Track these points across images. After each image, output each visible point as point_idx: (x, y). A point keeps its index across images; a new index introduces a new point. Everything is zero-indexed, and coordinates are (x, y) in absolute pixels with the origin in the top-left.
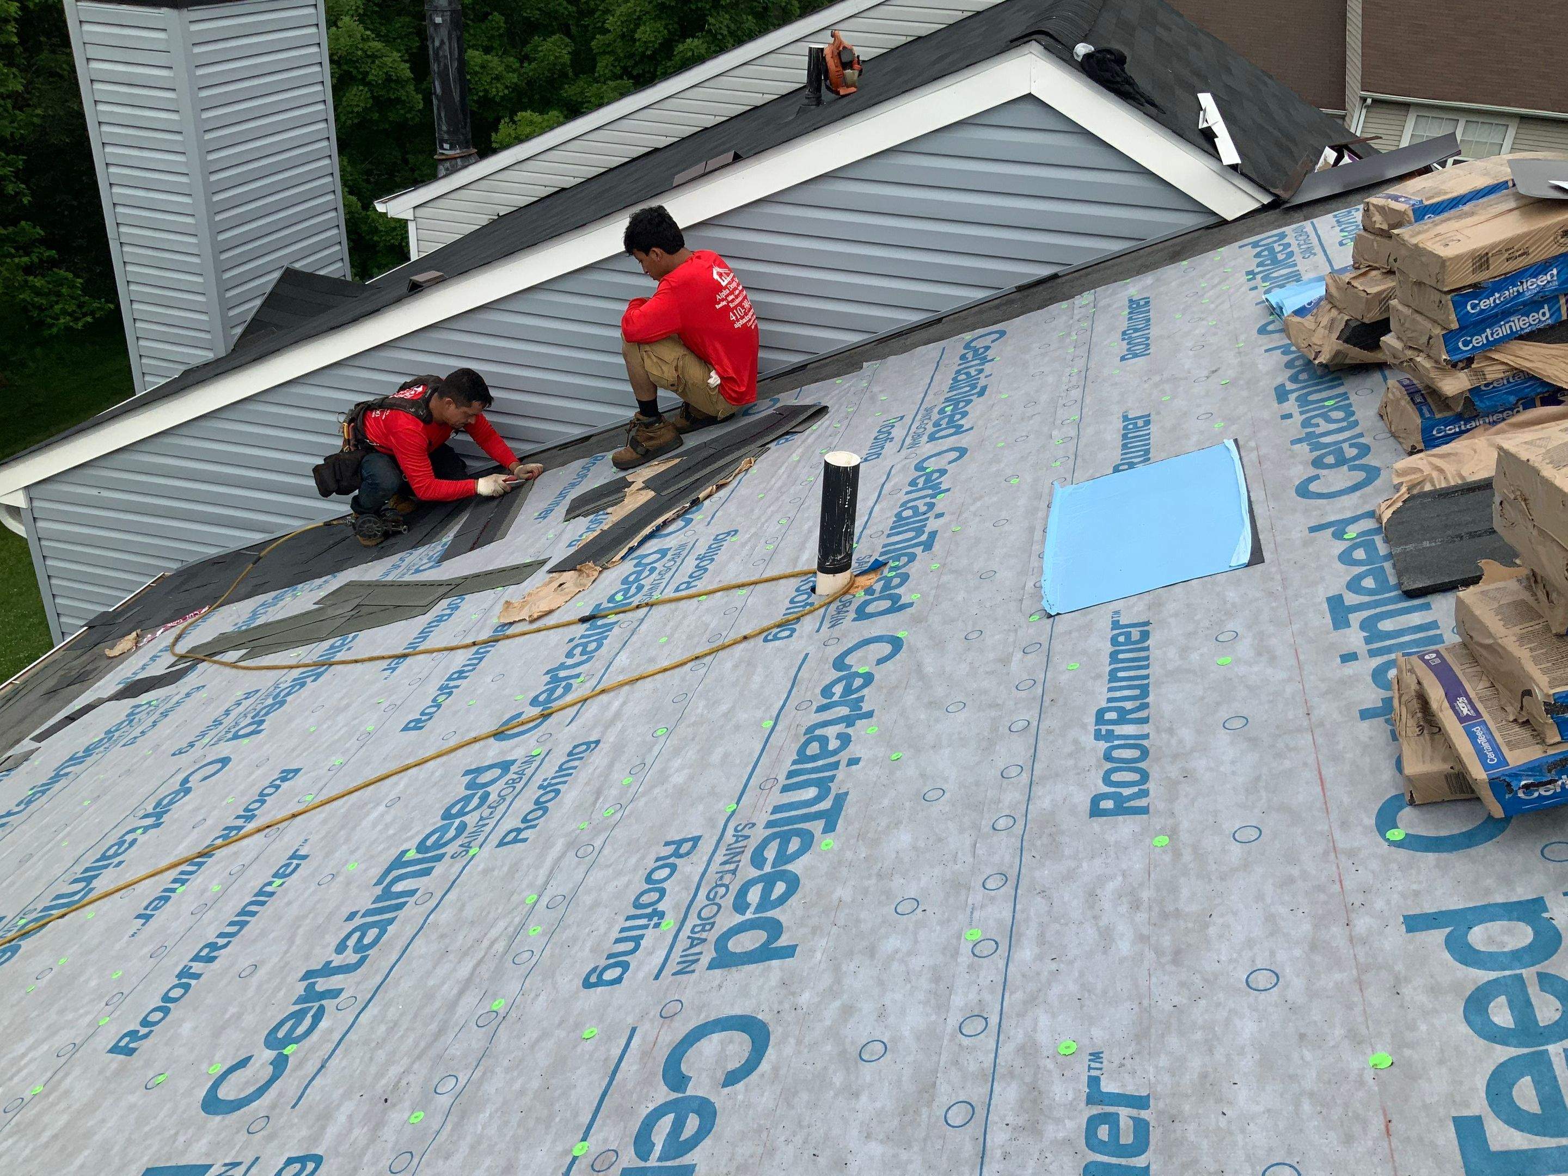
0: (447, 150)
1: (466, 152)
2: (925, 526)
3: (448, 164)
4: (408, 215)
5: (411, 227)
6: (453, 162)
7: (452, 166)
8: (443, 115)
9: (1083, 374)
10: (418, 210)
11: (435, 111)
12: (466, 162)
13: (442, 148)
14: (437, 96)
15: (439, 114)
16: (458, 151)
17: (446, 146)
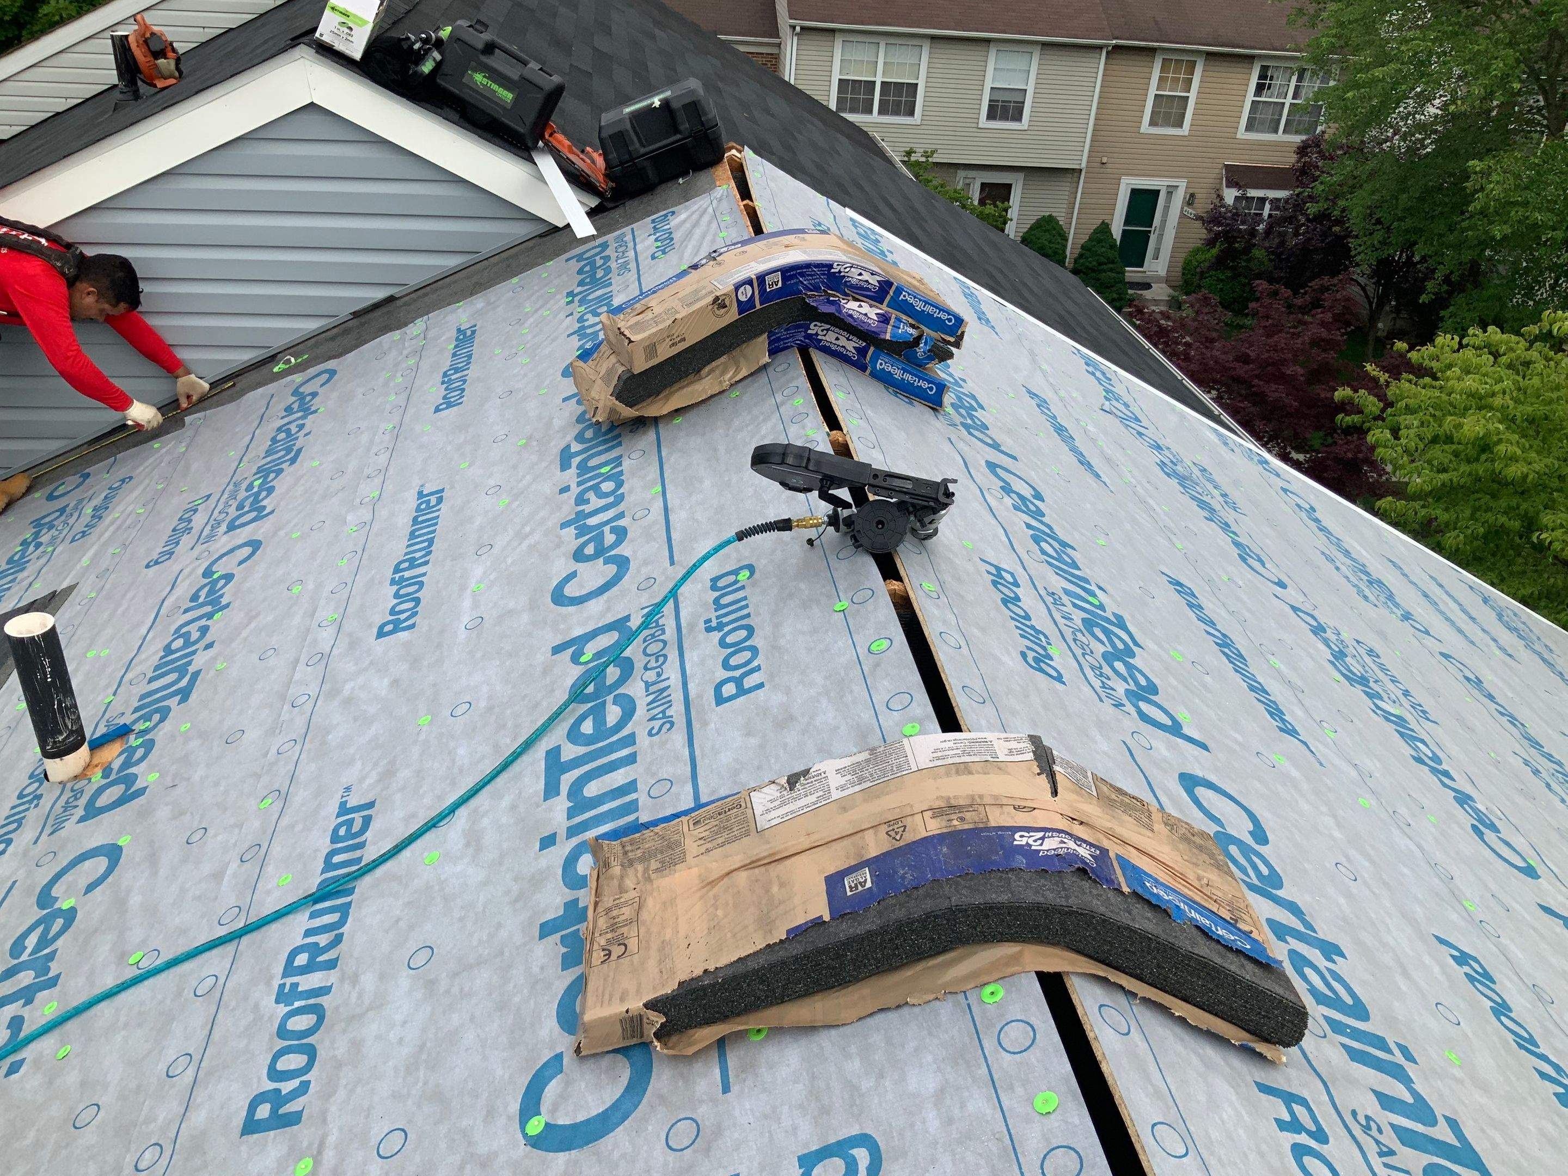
2: (189, 663)
9: (396, 430)
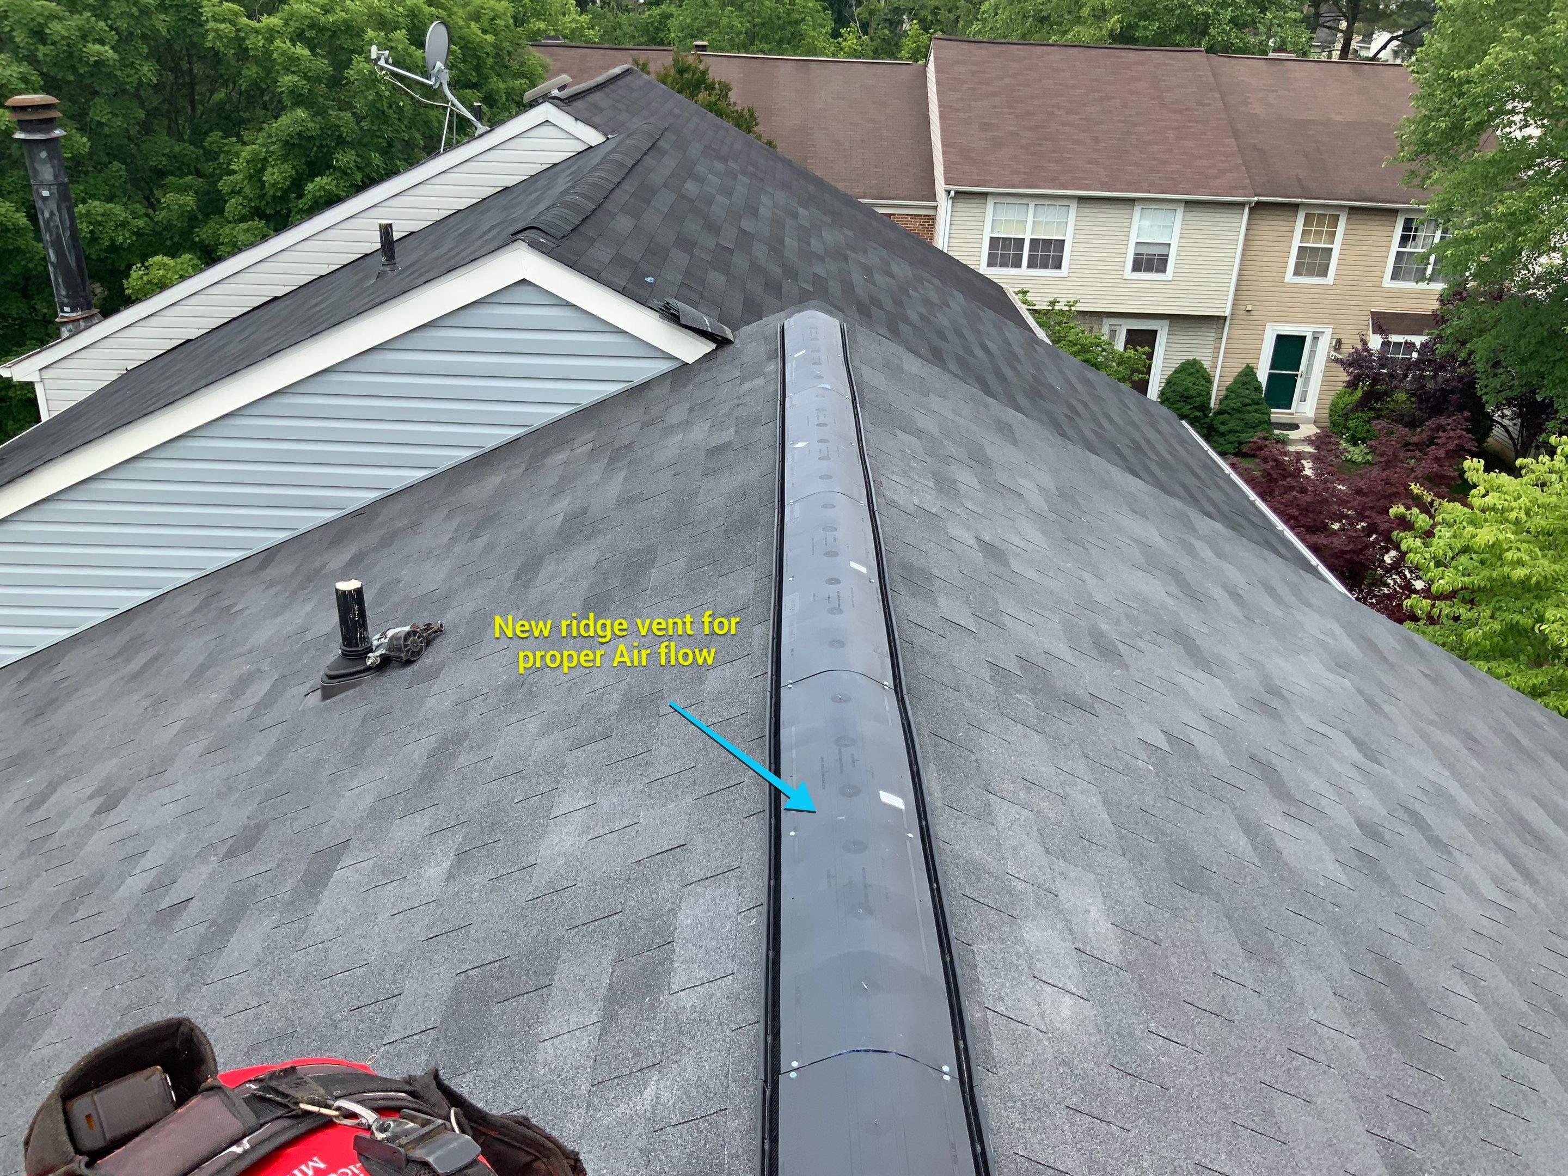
0: (68, 313)
1: (87, 313)
3: (70, 326)
4: (33, 377)
5: (39, 389)
6: (76, 324)
7: (76, 328)
8: (60, 280)
10: (43, 372)
11: (52, 278)
12: (89, 321)
13: (63, 311)
14: (52, 263)
15: (56, 280)
16: (80, 313)
17: (67, 309)
